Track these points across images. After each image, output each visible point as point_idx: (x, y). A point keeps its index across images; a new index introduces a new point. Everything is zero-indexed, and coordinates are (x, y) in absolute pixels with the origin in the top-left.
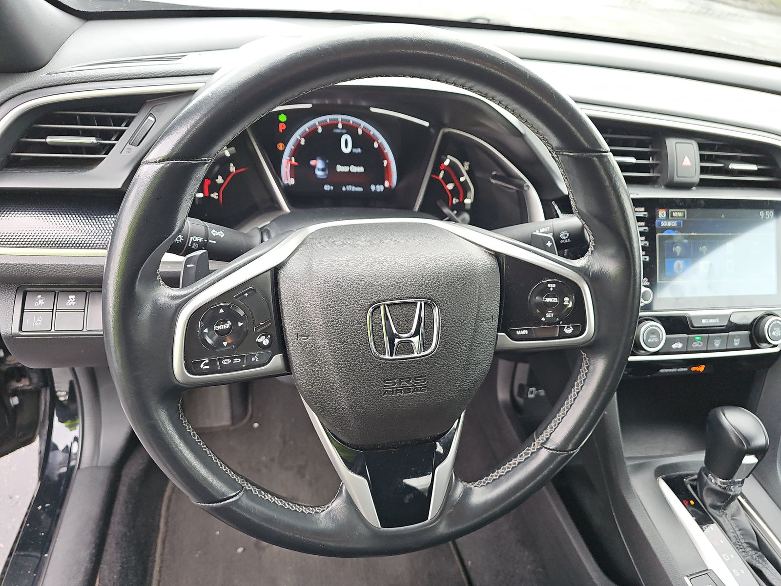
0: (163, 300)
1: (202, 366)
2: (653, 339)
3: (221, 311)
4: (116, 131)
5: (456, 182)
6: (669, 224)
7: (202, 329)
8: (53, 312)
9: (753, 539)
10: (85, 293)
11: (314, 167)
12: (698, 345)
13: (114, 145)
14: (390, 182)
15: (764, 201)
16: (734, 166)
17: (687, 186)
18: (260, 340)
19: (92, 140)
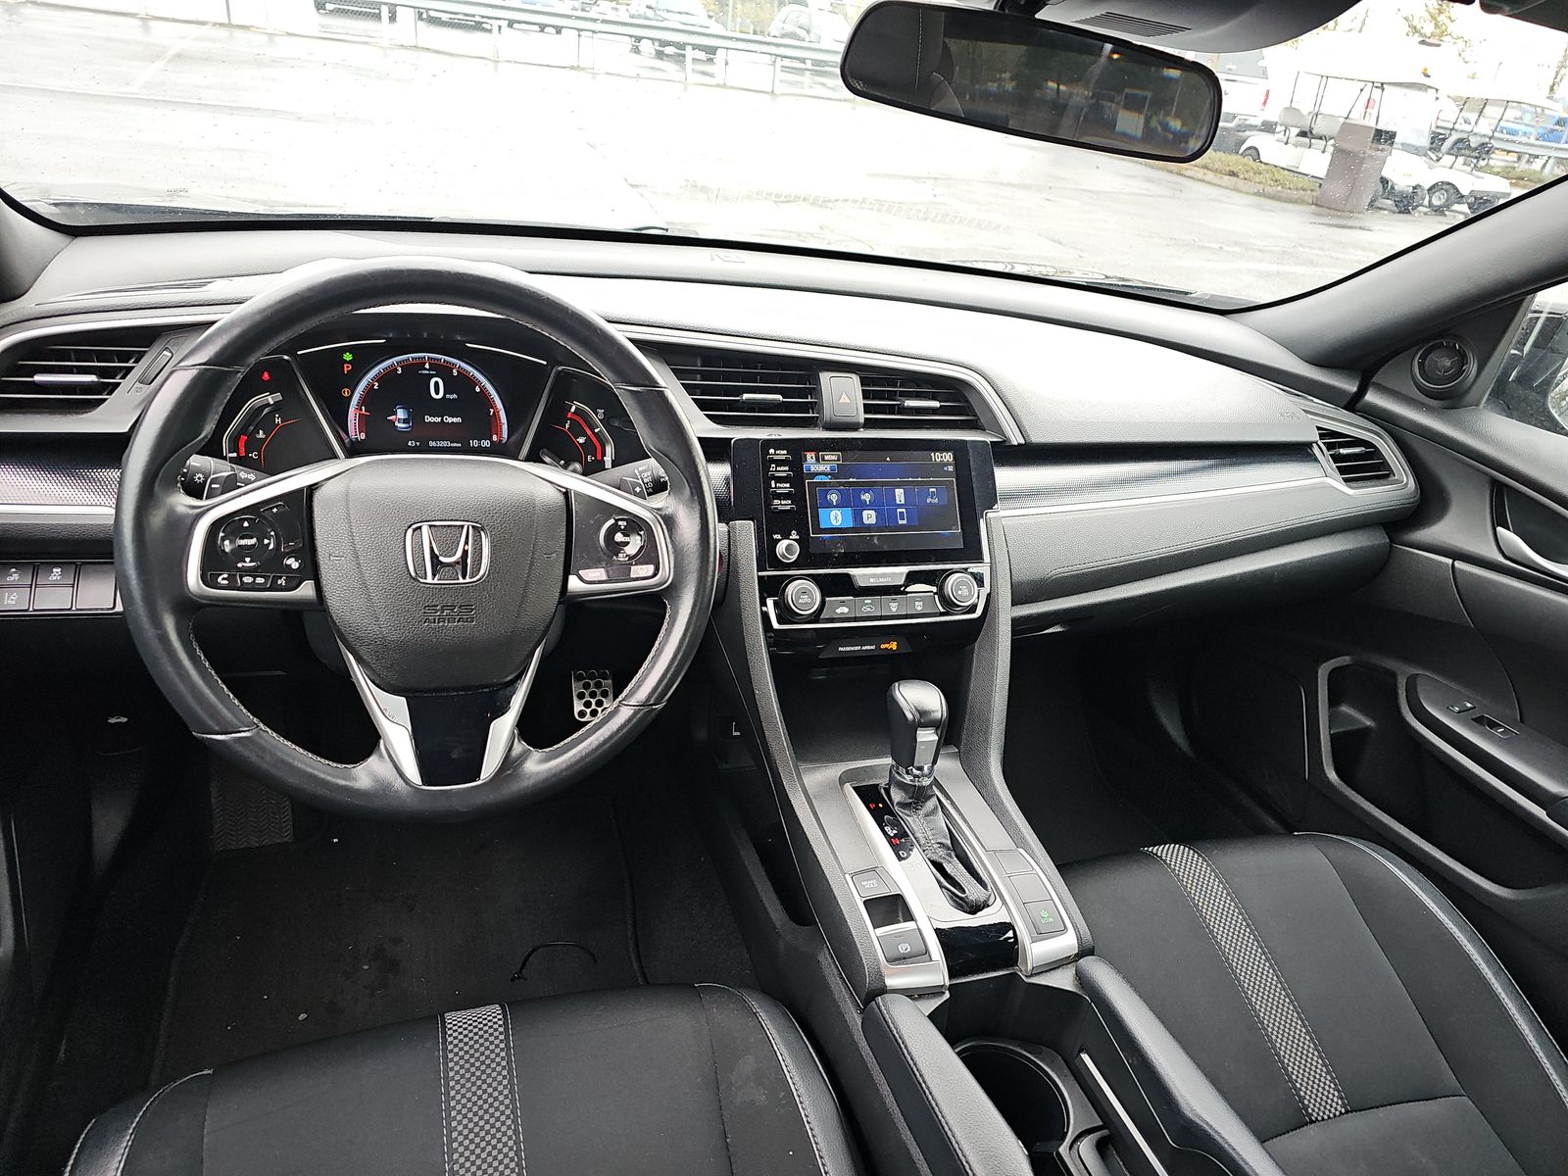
0: (181, 509)
1: (220, 580)
2: (805, 599)
3: (246, 524)
4: (121, 368)
5: (589, 432)
6: (822, 468)
7: (223, 539)
8: (31, 588)
9: (945, 837)
10: (74, 566)
12: (869, 609)
13: (119, 384)
14: (500, 435)
15: (937, 440)
16: (910, 403)
17: (854, 427)
18: (289, 562)
19: (92, 378)
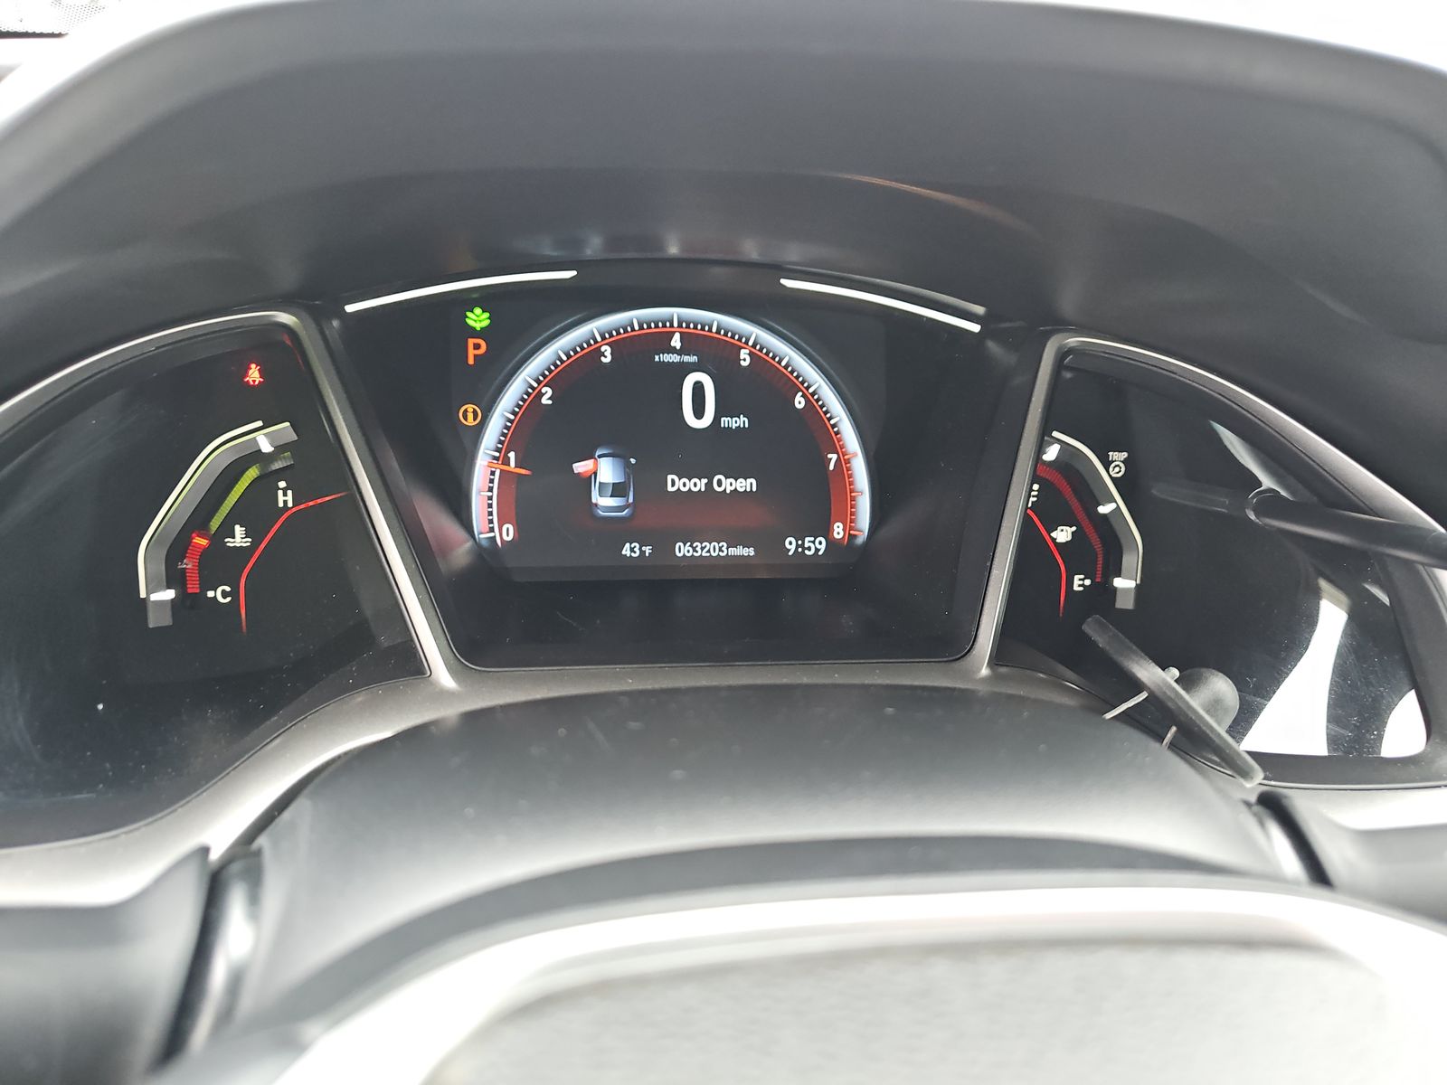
5: (1084, 517)
11: (587, 481)
